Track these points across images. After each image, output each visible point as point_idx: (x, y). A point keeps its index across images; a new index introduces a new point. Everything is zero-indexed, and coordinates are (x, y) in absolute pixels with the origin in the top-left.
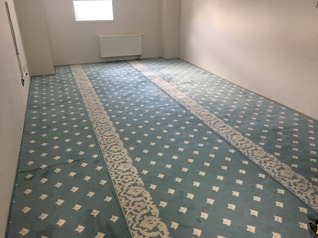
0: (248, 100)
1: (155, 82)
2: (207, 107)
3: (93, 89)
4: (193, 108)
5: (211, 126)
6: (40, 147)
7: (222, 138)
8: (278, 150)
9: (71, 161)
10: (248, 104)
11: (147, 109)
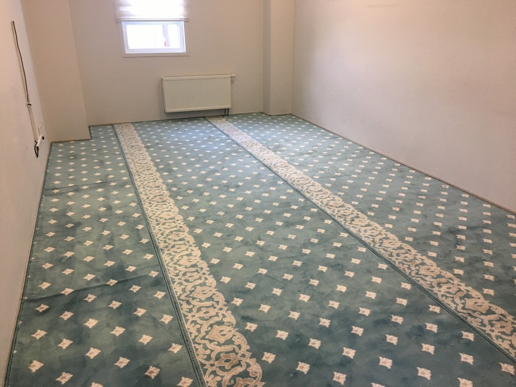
0: (406, 182)
1: (253, 153)
2: (339, 193)
3: (152, 163)
4: (317, 195)
5: (347, 224)
6: (62, 259)
7: (365, 244)
8: (460, 265)
9: (113, 282)
10: (406, 189)
11: (240, 196)
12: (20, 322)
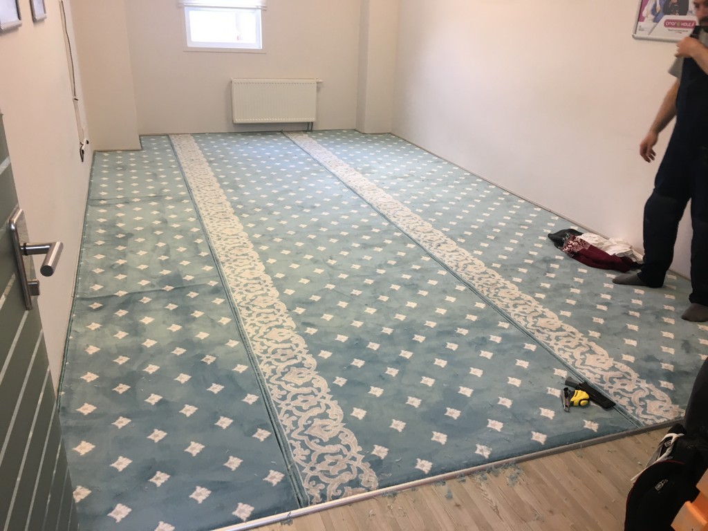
0: (510, 212)
1: (337, 174)
2: (430, 219)
3: (215, 179)
4: (404, 220)
5: (432, 249)
6: (113, 265)
7: (446, 268)
8: (544, 290)
9: (169, 288)
10: (509, 218)
11: (315, 217)
12: (74, 315)
